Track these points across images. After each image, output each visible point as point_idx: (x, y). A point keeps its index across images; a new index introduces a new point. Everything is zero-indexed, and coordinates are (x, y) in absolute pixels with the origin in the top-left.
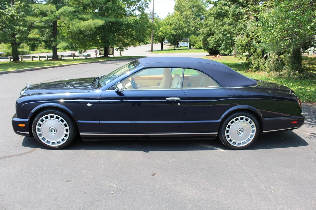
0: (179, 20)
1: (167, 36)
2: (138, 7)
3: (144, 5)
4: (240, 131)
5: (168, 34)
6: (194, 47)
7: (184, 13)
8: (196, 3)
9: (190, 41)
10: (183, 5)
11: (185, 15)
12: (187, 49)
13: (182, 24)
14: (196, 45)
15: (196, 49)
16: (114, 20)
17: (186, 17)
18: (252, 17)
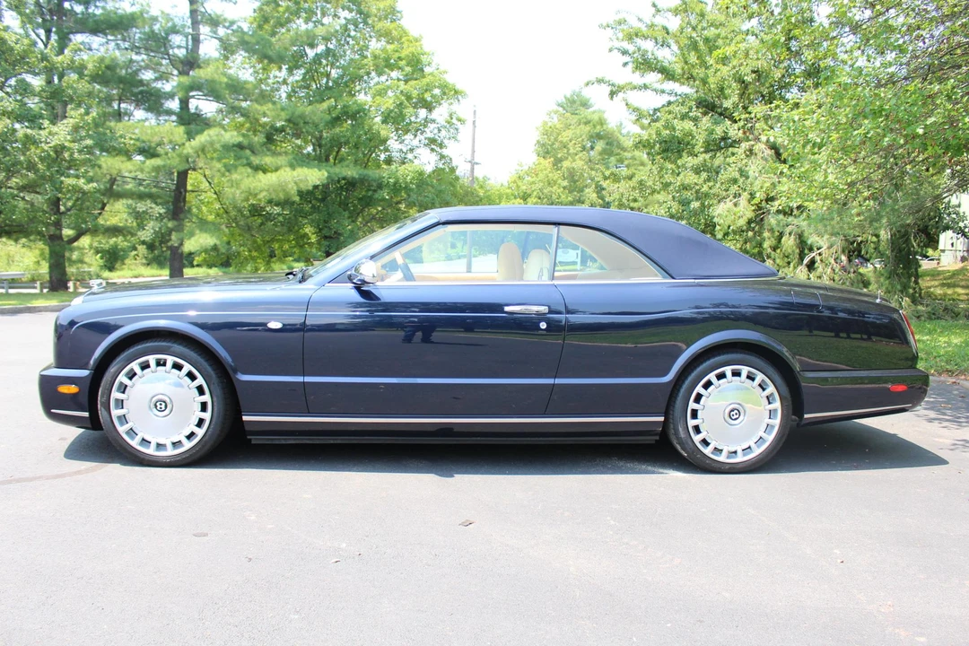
0: (551, 183)
2: (426, 139)
3: (443, 133)
4: (734, 414)
7: (566, 164)
8: (598, 127)
10: (561, 142)
11: (567, 169)
12: (576, 270)
16: (357, 173)
17: (572, 176)
18: (762, 147)
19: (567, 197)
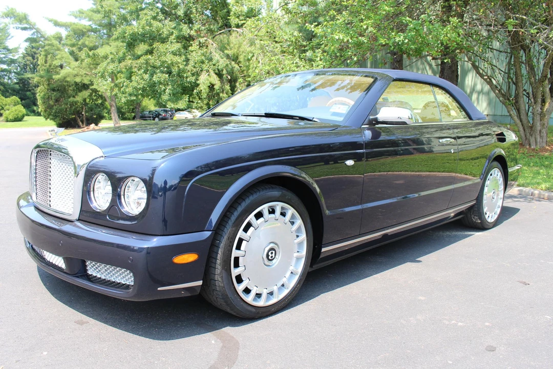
6: (3, 118)
14: (6, 114)
15: (7, 121)
18: (210, 41)
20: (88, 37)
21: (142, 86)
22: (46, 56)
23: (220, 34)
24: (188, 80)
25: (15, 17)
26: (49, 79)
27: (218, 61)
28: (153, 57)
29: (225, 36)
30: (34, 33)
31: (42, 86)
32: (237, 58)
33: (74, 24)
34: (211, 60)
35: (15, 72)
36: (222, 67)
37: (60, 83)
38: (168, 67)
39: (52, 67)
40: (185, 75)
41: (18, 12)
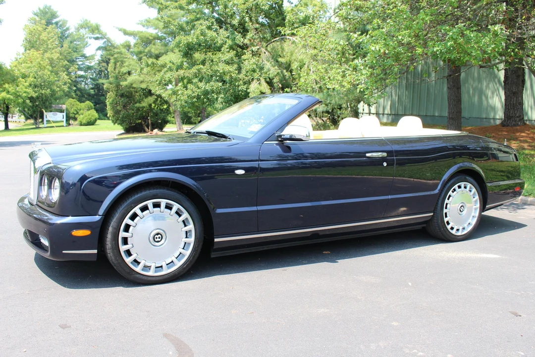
0: (41, 67)
1: (20, 101)
5: (19, 96)
6: (77, 122)
7: (47, 55)
9: (67, 109)
10: (43, 40)
12: (63, 126)
13: (50, 77)
14: (80, 118)
15: (81, 125)
17: (51, 62)
18: (263, 50)
19: (54, 78)
20: (154, 44)
21: (196, 94)
22: (115, 64)
23: (274, 42)
24: (240, 88)
25: (88, 27)
26: (118, 86)
27: (269, 70)
28: (205, 67)
29: (278, 43)
30: (105, 42)
31: (111, 93)
32: (290, 65)
33: (142, 32)
34: (262, 69)
35: (91, 78)
36: (273, 75)
37: (128, 90)
38: (220, 77)
39: (120, 74)
40: (237, 84)
41: (91, 23)
